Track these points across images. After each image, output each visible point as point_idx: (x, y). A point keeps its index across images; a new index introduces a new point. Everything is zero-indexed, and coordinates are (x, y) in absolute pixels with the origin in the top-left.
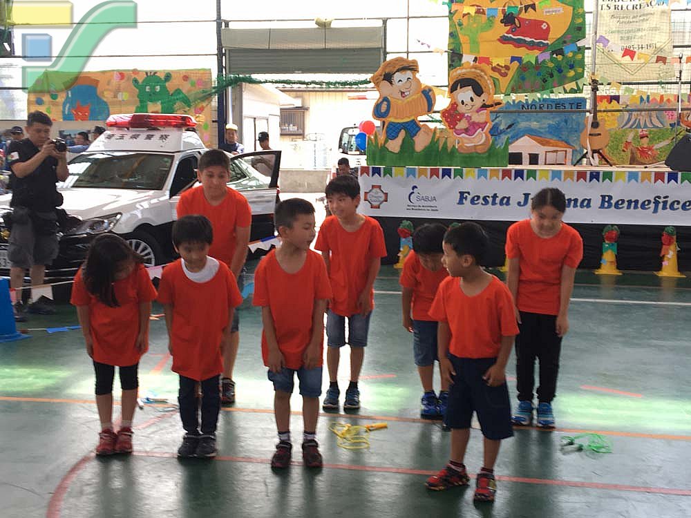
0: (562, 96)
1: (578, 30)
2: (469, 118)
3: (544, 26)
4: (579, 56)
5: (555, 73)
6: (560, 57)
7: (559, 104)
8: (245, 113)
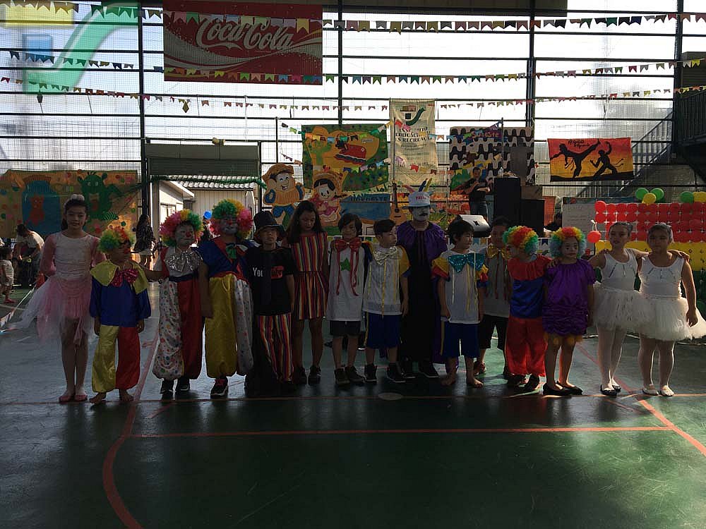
0: (374, 193)
1: (383, 153)
2: (326, 204)
3: (363, 150)
4: (385, 169)
5: (371, 179)
6: (373, 169)
7: (374, 197)
8: (161, 201)
